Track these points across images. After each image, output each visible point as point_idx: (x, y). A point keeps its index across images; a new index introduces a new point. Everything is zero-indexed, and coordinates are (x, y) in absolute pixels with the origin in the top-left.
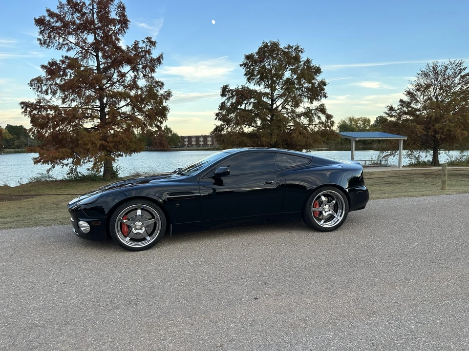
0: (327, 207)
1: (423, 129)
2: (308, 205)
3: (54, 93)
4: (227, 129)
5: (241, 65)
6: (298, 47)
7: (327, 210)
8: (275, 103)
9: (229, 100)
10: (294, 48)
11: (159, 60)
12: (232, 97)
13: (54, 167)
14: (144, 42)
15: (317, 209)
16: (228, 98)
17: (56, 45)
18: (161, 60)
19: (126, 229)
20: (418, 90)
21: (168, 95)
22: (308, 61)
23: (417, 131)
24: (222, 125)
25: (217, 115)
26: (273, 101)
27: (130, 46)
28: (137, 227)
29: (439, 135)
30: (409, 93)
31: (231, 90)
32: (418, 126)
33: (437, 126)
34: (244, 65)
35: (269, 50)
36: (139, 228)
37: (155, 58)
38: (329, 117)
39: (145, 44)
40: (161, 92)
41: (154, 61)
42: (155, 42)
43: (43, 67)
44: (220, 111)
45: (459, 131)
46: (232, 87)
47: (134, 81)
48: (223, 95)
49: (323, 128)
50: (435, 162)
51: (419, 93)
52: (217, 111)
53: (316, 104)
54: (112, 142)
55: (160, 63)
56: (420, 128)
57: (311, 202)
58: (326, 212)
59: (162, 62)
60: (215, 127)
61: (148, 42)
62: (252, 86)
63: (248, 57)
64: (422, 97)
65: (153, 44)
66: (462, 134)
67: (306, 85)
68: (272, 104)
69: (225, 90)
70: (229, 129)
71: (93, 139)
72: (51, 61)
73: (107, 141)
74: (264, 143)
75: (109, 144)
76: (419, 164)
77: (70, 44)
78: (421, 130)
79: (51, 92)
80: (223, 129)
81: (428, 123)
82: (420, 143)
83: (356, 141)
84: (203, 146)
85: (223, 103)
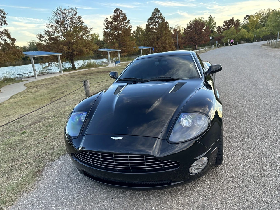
1: (67, 49)
20: (57, 24)
23: (64, 50)
29: (75, 52)
30: (52, 26)
32: (65, 46)
33: (74, 46)
45: (84, 49)
51: (58, 26)
64: (60, 29)
66: (86, 50)
81: (68, 43)
82: (65, 57)
83: (34, 58)
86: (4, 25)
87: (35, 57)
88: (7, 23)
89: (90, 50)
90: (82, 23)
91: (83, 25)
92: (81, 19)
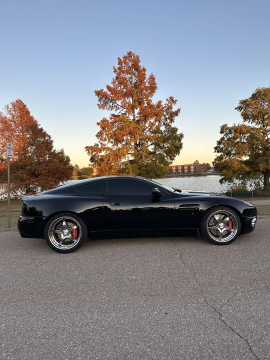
5: (236, 109)
9: (228, 135)
12: (230, 133)
16: (226, 134)
21: (182, 136)
24: (222, 155)
31: (229, 128)
34: (239, 108)
37: (174, 111)
43: (98, 124)
46: (230, 125)
47: (158, 128)
48: (222, 132)
61: (170, 100)
62: (247, 123)
63: (244, 102)
70: (227, 158)
80: (222, 158)
84: (187, 173)
85: (222, 139)
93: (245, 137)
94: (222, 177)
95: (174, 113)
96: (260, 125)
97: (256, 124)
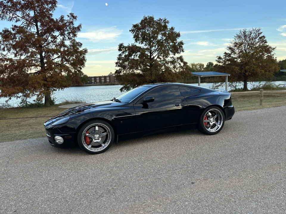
0: (212, 119)
1: (239, 69)
2: (201, 118)
3: (9, 50)
4: (123, 71)
5: (130, 31)
6: (165, 20)
7: (212, 121)
8: (153, 55)
10: (163, 20)
11: (79, 28)
12: (126, 51)
13: (10, 99)
14: (69, 16)
15: (207, 121)
16: (123, 52)
17: (8, 18)
18: (80, 28)
19: (88, 140)
20: (235, 46)
21: (86, 51)
22: (172, 29)
23: (235, 71)
24: (120, 69)
25: (117, 63)
26: (151, 53)
27: (58, 19)
28: (96, 138)
29: (248, 73)
30: (230, 48)
31: (125, 47)
32: (236, 67)
33: (247, 67)
34: (132, 31)
35: (148, 22)
36: (97, 139)
37: (76, 27)
38: (185, 63)
39: (69, 18)
40: (81, 49)
41: (75, 29)
42: (76, 17)
44: (119, 61)
45: (259, 70)
46: (126, 45)
47: (63, 42)
48: (120, 50)
49: (182, 70)
50: (245, 89)
51: (236, 48)
52: (117, 61)
53: (177, 55)
54: (50, 81)
55: (79, 30)
56: (237, 69)
57: (203, 116)
58: (211, 122)
59: (81, 30)
60: (115, 71)
61: (71, 16)
63: (135, 26)
64: (238, 50)
65: (75, 18)
66: (261, 72)
67: (171, 44)
68: (151, 56)
69: (121, 47)
70: (125, 72)
71: (38, 80)
72: (4, 30)
73: (47, 81)
74: (147, 80)
75: (49, 83)
76: (236, 90)
77: (18, 17)
78: (238, 70)
79: (7, 49)
80: (121, 72)
81: (241, 66)
82: (237, 78)
83: (201, 78)
84: (104, 83)
85: (120, 55)
86: (181, 52)
87: (202, 76)
88: (184, 50)
89: (266, 71)
90: (266, 42)
91: (267, 44)
92: (264, 39)
93: (137, 55)
94: (122, 86)
95: (76, 28)
96: (147, 46)
97: (145, 45)
